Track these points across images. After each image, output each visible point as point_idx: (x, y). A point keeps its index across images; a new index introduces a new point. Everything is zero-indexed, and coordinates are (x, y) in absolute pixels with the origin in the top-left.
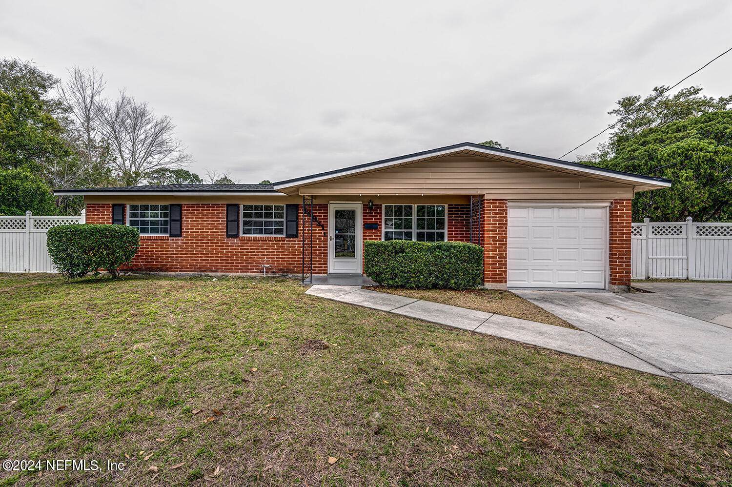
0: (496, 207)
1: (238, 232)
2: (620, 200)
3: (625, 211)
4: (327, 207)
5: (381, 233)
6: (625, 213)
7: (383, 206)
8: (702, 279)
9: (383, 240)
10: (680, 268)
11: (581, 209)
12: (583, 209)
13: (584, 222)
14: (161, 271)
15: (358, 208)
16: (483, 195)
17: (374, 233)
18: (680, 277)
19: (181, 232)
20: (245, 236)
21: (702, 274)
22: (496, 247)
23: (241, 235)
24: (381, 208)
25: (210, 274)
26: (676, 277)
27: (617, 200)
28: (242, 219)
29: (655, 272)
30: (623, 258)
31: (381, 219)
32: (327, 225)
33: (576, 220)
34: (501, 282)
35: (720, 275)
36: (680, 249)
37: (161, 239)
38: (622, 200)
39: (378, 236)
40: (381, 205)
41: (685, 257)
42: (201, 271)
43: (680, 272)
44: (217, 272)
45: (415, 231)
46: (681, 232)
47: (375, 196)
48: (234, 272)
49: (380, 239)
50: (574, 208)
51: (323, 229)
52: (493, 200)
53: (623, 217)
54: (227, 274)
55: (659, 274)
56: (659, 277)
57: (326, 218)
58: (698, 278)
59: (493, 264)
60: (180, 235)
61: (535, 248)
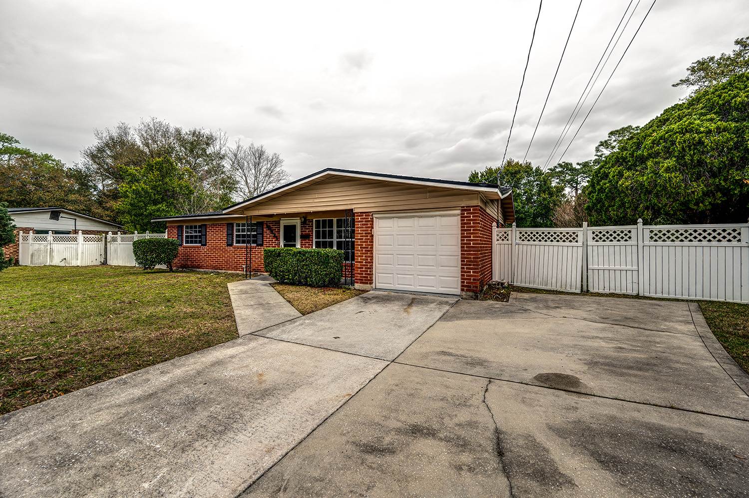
0: (363, 219)
1: (232, 243)
2: (467, 207)
3: (472, 218)
4: (279, 223)
5: (312, 242)
6: (471, 220)
7: (314, 220)
8: (659, 295)
9: (314, 248)
10: (629, 281)
11: (438, 218)
12: (440, 217)
13: (441, 229)
14: (197, 268)
15: (297, 222)
16: (352, 210)
17: (307, 242)
18: (629, 292)
19: (206, 242)
20: (237, 245)
21: (659, 289)
22: (363, 253)
23: (235, 244)
24: (313, 222)
25: (219, 271)
26: (624, 292)
27: (464, 207)
28: (235, 233)
29: (596, 285)
30: (470, 265)
31: (313, 231)
32: (279, 236)
33: (434, 229)
34: (367, 283)
35: (685, 292)
36: (629, 258)
37: (198, 247)
38: (469, 207)
39: (310, 245)
40: (312, 220)
41: (635, 267)
42: (215, 269)
43: (630, 286)
44: (222, 270)
45: (335, 240)
46: (630, 238)
47: (309, 212)
48: (230, 270)
49: (312, 247)
50: (432, 216)
51: (277, 240)
52: (361, 213)
53: (470, 223)
54: (227, 271)
55: (601, 287)
56: (601, 291)
57: (279, 232)
58: (653, 295)
59: (360, 268)
60: (205, 245)
61: (399, 255)
